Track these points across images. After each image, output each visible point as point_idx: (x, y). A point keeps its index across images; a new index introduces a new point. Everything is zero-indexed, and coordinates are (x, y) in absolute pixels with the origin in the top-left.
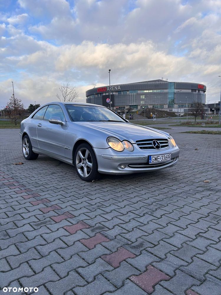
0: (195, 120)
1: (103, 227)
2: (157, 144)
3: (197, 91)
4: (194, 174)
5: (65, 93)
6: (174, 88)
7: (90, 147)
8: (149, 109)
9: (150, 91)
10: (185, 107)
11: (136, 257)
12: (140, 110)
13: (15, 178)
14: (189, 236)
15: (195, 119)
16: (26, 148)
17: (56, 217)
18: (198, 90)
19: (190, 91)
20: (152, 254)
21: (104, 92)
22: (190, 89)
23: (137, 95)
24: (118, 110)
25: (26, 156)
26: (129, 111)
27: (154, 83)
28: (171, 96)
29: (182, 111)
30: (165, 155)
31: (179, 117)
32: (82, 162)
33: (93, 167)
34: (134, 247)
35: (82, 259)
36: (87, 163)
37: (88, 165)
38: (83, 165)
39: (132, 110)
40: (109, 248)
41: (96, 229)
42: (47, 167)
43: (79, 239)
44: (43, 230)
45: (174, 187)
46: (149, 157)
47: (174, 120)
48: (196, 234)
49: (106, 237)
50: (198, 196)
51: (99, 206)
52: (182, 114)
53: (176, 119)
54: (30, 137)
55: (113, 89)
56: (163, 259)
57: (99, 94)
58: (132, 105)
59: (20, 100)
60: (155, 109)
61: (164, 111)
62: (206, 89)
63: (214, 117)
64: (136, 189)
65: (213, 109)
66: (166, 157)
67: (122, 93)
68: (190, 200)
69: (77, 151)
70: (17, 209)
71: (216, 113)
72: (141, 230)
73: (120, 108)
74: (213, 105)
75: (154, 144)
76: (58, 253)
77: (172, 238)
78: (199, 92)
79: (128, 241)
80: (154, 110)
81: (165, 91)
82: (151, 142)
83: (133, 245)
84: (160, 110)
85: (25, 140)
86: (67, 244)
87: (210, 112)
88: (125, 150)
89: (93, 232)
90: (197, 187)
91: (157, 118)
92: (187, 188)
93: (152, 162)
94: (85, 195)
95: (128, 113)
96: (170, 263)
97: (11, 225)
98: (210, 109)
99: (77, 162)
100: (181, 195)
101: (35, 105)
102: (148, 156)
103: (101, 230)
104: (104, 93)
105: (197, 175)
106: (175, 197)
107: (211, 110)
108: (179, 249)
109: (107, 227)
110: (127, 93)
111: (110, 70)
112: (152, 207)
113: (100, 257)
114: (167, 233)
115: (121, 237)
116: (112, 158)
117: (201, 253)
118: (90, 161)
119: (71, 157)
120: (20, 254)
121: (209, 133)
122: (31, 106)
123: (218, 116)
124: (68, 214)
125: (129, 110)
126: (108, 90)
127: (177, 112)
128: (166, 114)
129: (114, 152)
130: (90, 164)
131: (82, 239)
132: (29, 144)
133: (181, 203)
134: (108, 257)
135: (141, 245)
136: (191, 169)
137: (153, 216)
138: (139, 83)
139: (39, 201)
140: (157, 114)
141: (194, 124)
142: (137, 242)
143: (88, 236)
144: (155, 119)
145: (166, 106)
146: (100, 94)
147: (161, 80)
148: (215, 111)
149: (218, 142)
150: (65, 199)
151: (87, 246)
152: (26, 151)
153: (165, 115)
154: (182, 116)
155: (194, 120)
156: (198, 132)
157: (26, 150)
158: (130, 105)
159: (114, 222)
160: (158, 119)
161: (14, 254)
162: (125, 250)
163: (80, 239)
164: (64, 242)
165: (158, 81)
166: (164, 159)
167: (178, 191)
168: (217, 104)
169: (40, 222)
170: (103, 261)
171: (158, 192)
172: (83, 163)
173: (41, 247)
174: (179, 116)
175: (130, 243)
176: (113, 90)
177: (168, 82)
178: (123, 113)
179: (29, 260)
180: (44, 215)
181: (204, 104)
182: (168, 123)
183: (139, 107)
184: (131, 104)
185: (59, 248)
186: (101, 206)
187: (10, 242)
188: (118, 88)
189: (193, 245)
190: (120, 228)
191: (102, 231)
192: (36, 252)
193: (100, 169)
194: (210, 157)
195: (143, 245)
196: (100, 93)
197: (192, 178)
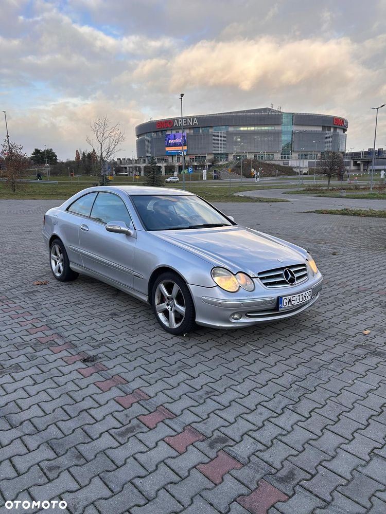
0: (329, 182)
1: (224, 439)
2: (290, 275)
3: (332, 130)
4: (345, 317)
5: (102, 135)
6: (293, 124)
7: (182, 282)
8: (249, 161)
9: (249, 129)
10: (311, 158)
11: (288, 499)
12: (231, 163)
13: (52, 326)
14: (359, 455)
15: (329, 180)
16: (58, 262)
17: (146, 417)
18: (334, 127)
19: (320, 129)
20: (311, 492)
21: (168, 128)
22: (320, 126)
23: (227, 134)
24: (193, 161)
25: (58, 275)
26: (213, 164)
27: (257, 114)
28: (286, 138)
29: (305, 164)
30: (304, 293)
31: (301, 176)
32: (167, 302)
33: (186, 314)
34: (282, 480)
35: (210, 504)
36: (175, 305)
37: (178, 310)
38: (167, 308)
39: (219, 162)
40: (245, 482)
41: (217, 443)
42: (98, 299)
43: (194, 465)
44: (133, 446)
45: (319, 348)
46: (279, 300)
47: (292, 181)
48: (369, 451)
49: (234, 458)
50: (360, 368)
51: (207, 393)
52: (305, 171)
53: (294, 179)
54: (65, 246)
55: (185, 123)
56: (329, 503)
57: (158, 131)
58: (218, 154)
59: (20, 147)
60: (258, 161)
61: (274, 165)
62: (347, 125)
63: (359, 176)
64: (259, 352)
65: (358, 162)
66: (305, 296)
67: (201, 131)
68: (348, 377)
69: (158, 284)
70: (79, 401)
71: (364, 170)
72: (285, 443)
73: (196, 157)
74: (358, 154)
75: (287, 275)
76: (170, 494)
77: (335, 459)
78: (335, 130)
79: (271, 468)
80: (257, 163)
81: (277, 128)
82: (282, 273)
83: (279, 475)
84: (268, 162)
85: (55, 247)
86: (179, 473)
87: (353, 168)
88: (241, 290)
89: (212, 449)
90: (355, 347)
91: (261, 177)
92: (339, 350)
93: (283, 307)
94: (179, 367)
95: (211, 168)
96: (339, 510)
97: (79, 436)
98: (354, 162)
99: (157, 301)
100: (332, 366)
101: (43, 150)
102: (278, 297)
103: (224, 445)
104: (169, 130)
105: (351, 319)
106: (323, 371)
107: (356, 164)
108: (349, 481)
109: (232, 437)
110: (210, 131)
111: (182, 95)
112: (291, 393)
113: (235, 500)
114: (325, 450)
115: (257, 459)
116: (220, 303)
117: (382, 489)
118: (181, 304)
119: (146, 291)
120: (112, 496)
121: (356, 214)
122: (37, 151)
123: (367, 175)
124: (164, 411)
125: (213, 162)
126: (176, 125)
127: (298, 167)
128: (277, 171)
129: (224, 293)
130: (182, 309)
131: (198, 464)
132: (64, 255)
133: (335, 385)
134: (247, 499)
135: (291, 475)
136: (338, 303)
137: (298, 414)
138: (231, 113)
139: (108, 381)
140: (262, 170)
141: (326, 190)
142: (284, 468)
143: (207, 458)
144: (258, 179)
145: (277, 156)
146: (162, 131)
147: (270, 110)
148: (362, 165)
149: (373, 236)
150: (150, 376)
151: (210, 478)
152: (56, 266)
153: (275, 172)
154: (305, 174)
155: (326, 182)
156: (337, 212)
157: (58, 265)
158: (214, 152)
159: (240, 428)
160: (264, 179)
161: (105, 497)
162: (269, 486)
163: (196, 463)
164: (173, 470)
165: (265, 110)
166: (301, 300)
167: (327, 357)
168: (366, 153)
169: (124, 429)
170: (242, 509)
171: (295, 360)
172: (168, 305)
173: (141, 481)
174: (301, 174)
175: (273, 471)
176: (184, 125)
177: (282, 112)
178: (203, 167)
179: (130, 508)
180: (125, 412)
181: (343, 153)
182: (281, 187)
183: (231, 158)
184: (216, 152)
185: (168, 484)
186: (211, 392)
187: (91, 472)
188: (194, 122)
189: (368, 473)
190: (253, 440)
191: (226, 446)
192: (136, 491)
193: (199, 320)
194: (365, 275)
195: (294, 474)
196: (162, 129)
197: (343, 326)
